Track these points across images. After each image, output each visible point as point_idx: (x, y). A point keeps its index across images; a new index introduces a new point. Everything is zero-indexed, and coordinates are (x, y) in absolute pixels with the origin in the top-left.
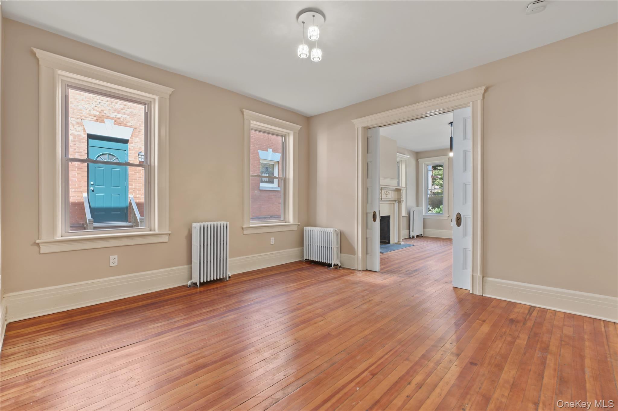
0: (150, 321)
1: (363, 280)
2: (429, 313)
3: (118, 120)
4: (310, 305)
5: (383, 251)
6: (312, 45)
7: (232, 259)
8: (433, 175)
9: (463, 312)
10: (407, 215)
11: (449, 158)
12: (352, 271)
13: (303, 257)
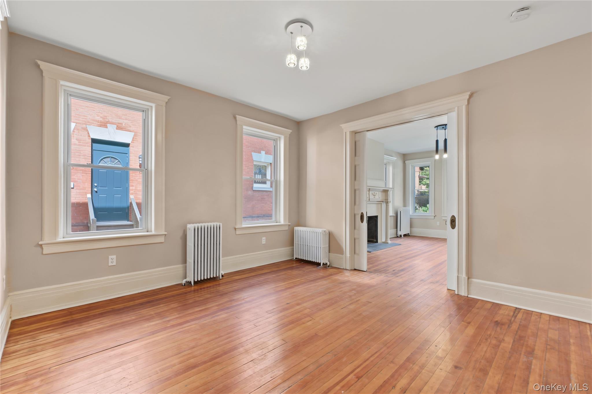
0: (146, 319)
1: (351, 279)
2: (414, 314)
3: (119, 125)
4: (298, 304)
5: (371, 250)
6: (299, 55)
7: (225, 258)
8: (420, 175)
9: (448, 314)
10: (395, 214)
11: (435, 160)
12: (340, 270)
13: (293, 256)
